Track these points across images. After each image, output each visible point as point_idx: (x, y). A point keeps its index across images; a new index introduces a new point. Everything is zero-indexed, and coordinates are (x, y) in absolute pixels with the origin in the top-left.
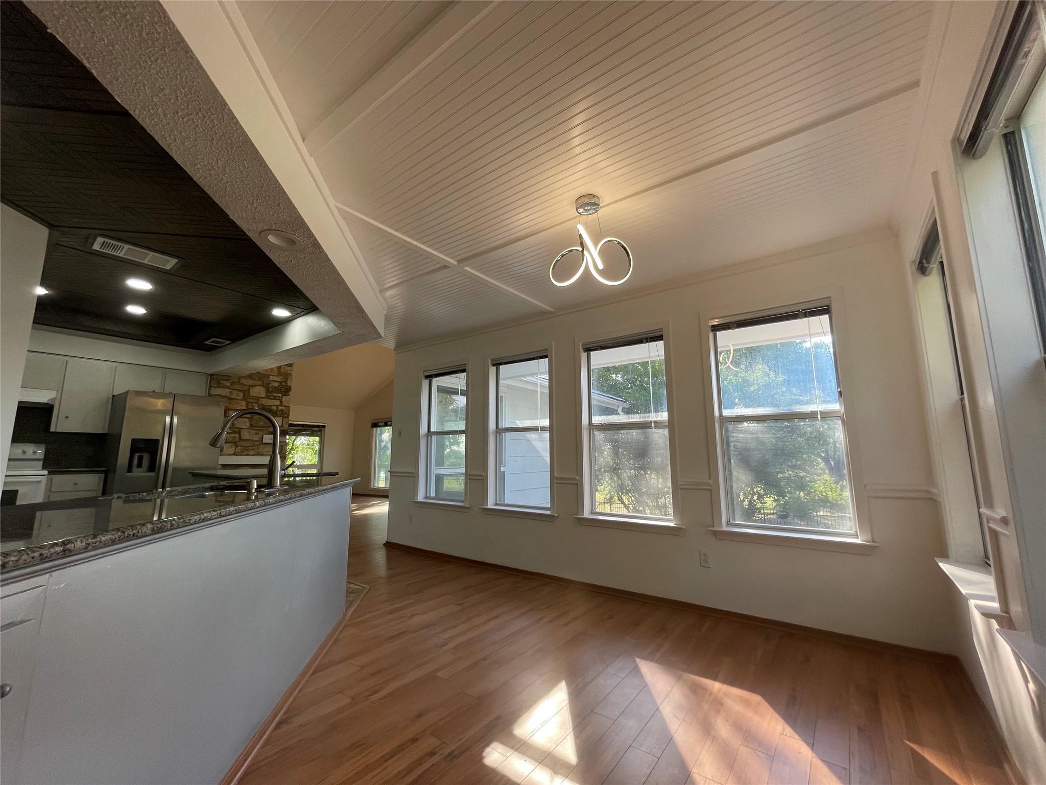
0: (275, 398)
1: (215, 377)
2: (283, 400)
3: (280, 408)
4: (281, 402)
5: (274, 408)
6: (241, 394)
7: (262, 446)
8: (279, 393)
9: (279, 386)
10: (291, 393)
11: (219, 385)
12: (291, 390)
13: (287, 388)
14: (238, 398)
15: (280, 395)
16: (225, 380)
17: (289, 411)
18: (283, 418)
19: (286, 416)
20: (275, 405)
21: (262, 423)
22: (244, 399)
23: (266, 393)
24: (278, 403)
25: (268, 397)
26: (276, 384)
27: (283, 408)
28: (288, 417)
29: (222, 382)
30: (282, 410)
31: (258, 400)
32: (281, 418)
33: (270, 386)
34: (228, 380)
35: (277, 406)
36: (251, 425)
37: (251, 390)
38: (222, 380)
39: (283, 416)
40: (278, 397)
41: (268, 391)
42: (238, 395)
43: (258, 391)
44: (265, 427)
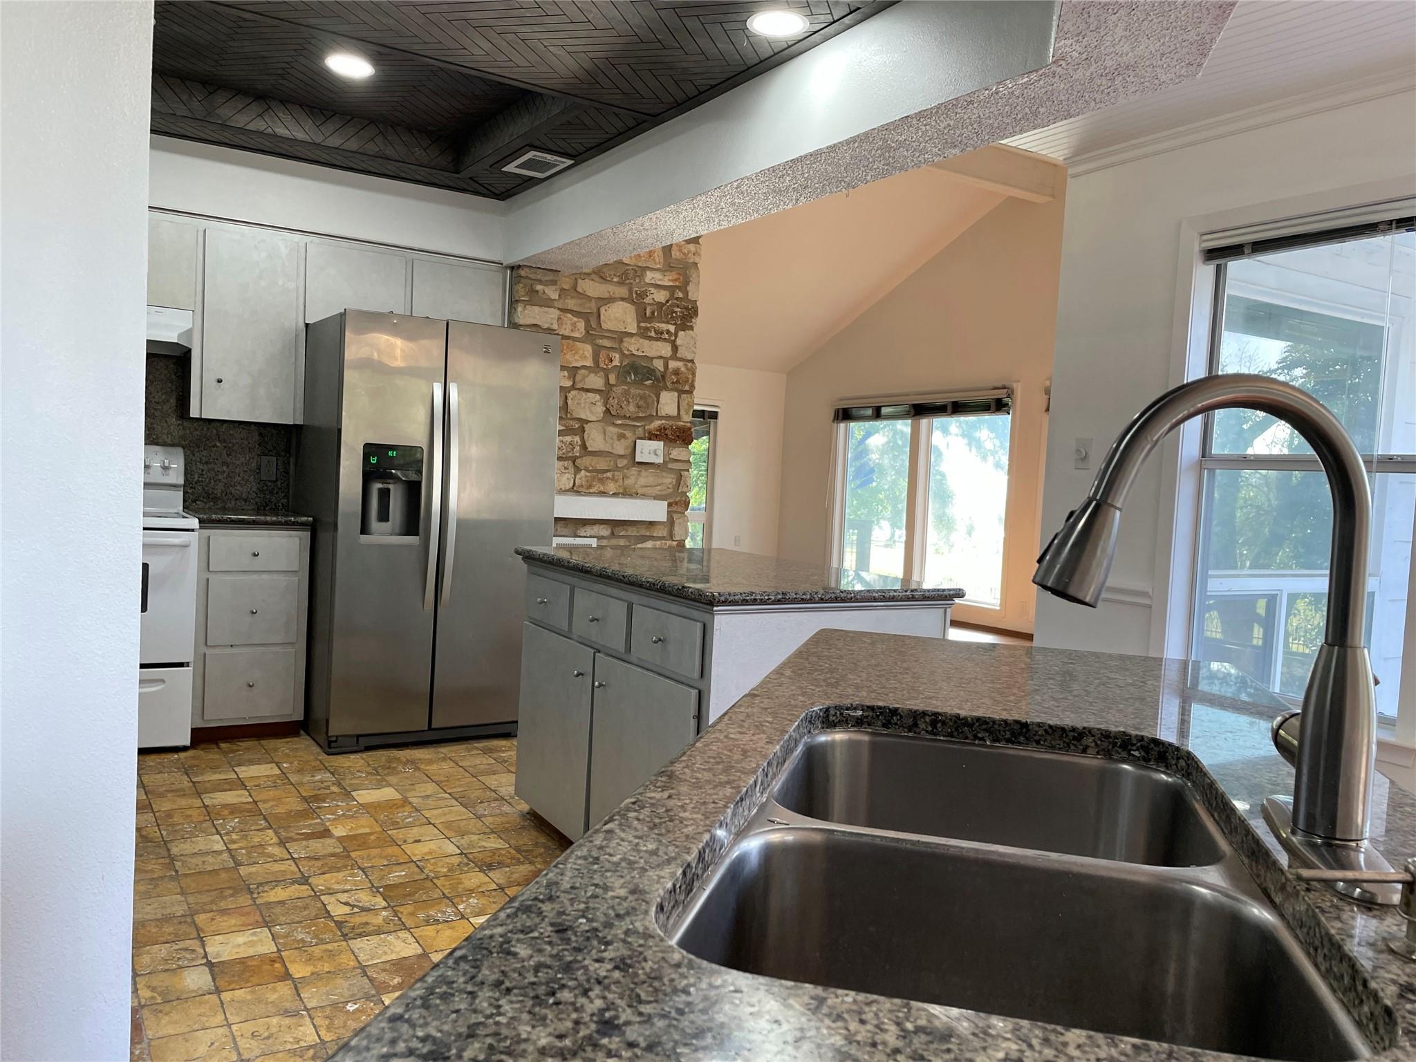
0: (659, 334)
1: (522, 273)
2: (679, 342)
3: (673, 365)
4: (675, 348)
5: (659, 365)
6: (581, 325)
7: (634, 470)
8: (668, 323)
9: (667, 301)
10: (699, 323)
11: (535, 299)
12: (696, 313)
13: (687, 308)
14: (577, 335)
15: (672, 328)
16: (546, 283)
17: (694, 374)
18: (681, 392)
19: (687, 388)
20: (661, 357)
21: (632, 408)
22: (589, 337)
23: (639, 322)
24: (666, 349)
25: (643, 333)
26: (661, 296)
27: (679, 364)
28: (690, 392)
29: (539, 287)
30: (677, 372)
31: (621, 341)
32: (676, 394)
33: (646, 301)
34: (554, 282)
35: (666, 361)
36: (608, 411)
37: (602, 310)
38: (540, 282)
39: (680, 387)
40: (668, 332)
41: (642, 316)
42: (574, 325)
43: (620, 316)
44: (638, 419)
